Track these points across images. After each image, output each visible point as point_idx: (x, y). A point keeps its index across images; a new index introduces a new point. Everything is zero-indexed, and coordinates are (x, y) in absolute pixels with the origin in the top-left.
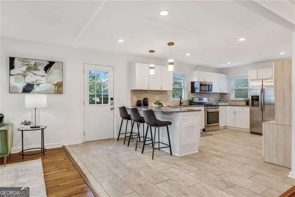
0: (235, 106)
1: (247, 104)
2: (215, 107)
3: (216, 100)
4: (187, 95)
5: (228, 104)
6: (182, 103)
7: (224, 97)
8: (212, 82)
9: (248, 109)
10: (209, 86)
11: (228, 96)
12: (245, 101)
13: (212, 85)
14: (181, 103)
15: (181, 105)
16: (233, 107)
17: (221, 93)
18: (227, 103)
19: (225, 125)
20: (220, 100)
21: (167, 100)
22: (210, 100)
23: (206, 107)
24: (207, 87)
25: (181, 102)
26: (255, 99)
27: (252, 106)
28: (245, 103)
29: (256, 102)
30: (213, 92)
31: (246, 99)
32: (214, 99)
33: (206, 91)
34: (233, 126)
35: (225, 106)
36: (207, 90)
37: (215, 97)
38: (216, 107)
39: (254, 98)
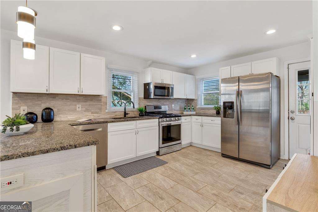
0: (203, 116)
1: (218, 113)
2: (174, 118)
3: (180, 108)
4: (137, 102)
5: (194, 113)
6: (127, 114)
7: (190, 104)
8: (173, 84)
9: (218, 120)
10: (168, 89)
11: (195, 103)
12: (215, 108)
13: (172, 88)
14: (125, 114)
15: (125, 116)
16: (200, 117)
17: (188, 99)
18: (194, 111)
19: (189, 141)
20: (186, 107)
21: (100, 109)
22: (173, 108)
23: (160, 119)
24: (166, 90)
25: (125, 112)
26: (229, 106)
27: (225, 116)
28: (214, 112)
29: (230, 111)
30: (175, 97)
31: (216, 106)
32: (178, 106)
33: (165, 96)
34: (199, 142)
35: (190, 115)
36: (166, 94)
37: (179, 103)
38: (177, 118)
39: (227, 104)
